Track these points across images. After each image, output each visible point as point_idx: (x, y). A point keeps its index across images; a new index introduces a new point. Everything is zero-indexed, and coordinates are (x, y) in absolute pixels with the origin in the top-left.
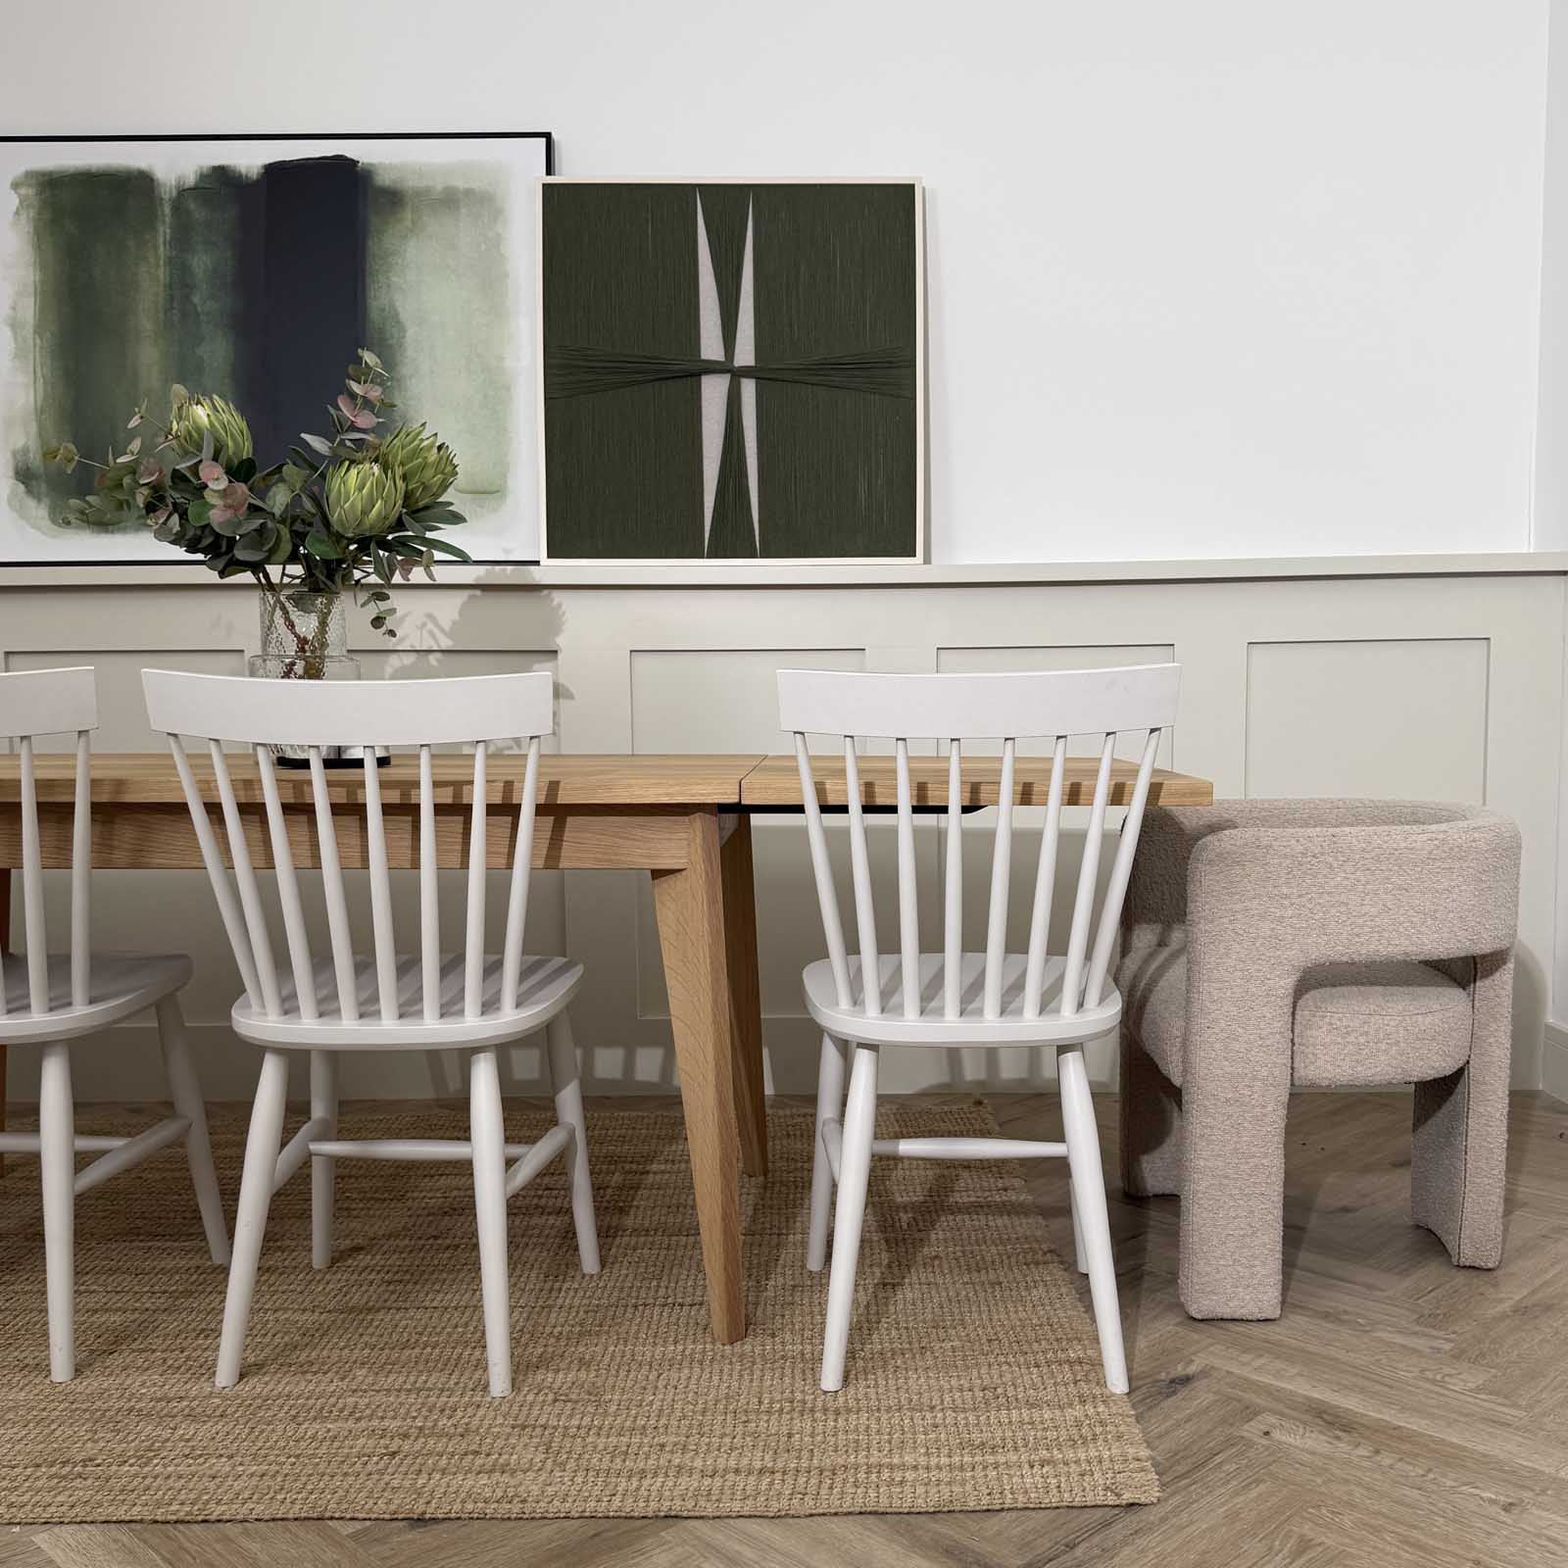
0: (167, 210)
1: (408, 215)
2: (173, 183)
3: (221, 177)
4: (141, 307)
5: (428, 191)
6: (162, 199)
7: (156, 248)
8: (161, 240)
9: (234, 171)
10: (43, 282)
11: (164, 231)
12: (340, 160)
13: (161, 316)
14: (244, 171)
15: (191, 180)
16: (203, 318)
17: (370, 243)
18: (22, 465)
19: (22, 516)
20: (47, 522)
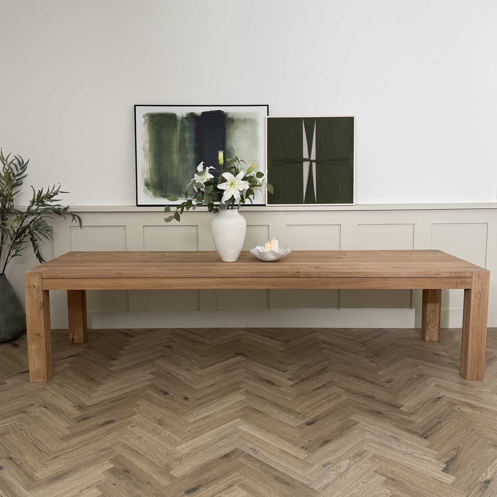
0: (179, 123)
1: (235, 124)
2: (181, 117)
3: (192, 116)
4: (174, 145)
5: (240, 119)
6: (178, 120)
7: (177, 132)
8: (178, 130)
9: (195, 114)
10: (151, 140)
11: (179, 128)
12: (219, 111)
13: (178, 148)
14: (197, 114)
15: (185, 116)
16: (188, 148)
17: (227, 131)
18: (146, 182)
19: (146, 194)
20: (152, 196)
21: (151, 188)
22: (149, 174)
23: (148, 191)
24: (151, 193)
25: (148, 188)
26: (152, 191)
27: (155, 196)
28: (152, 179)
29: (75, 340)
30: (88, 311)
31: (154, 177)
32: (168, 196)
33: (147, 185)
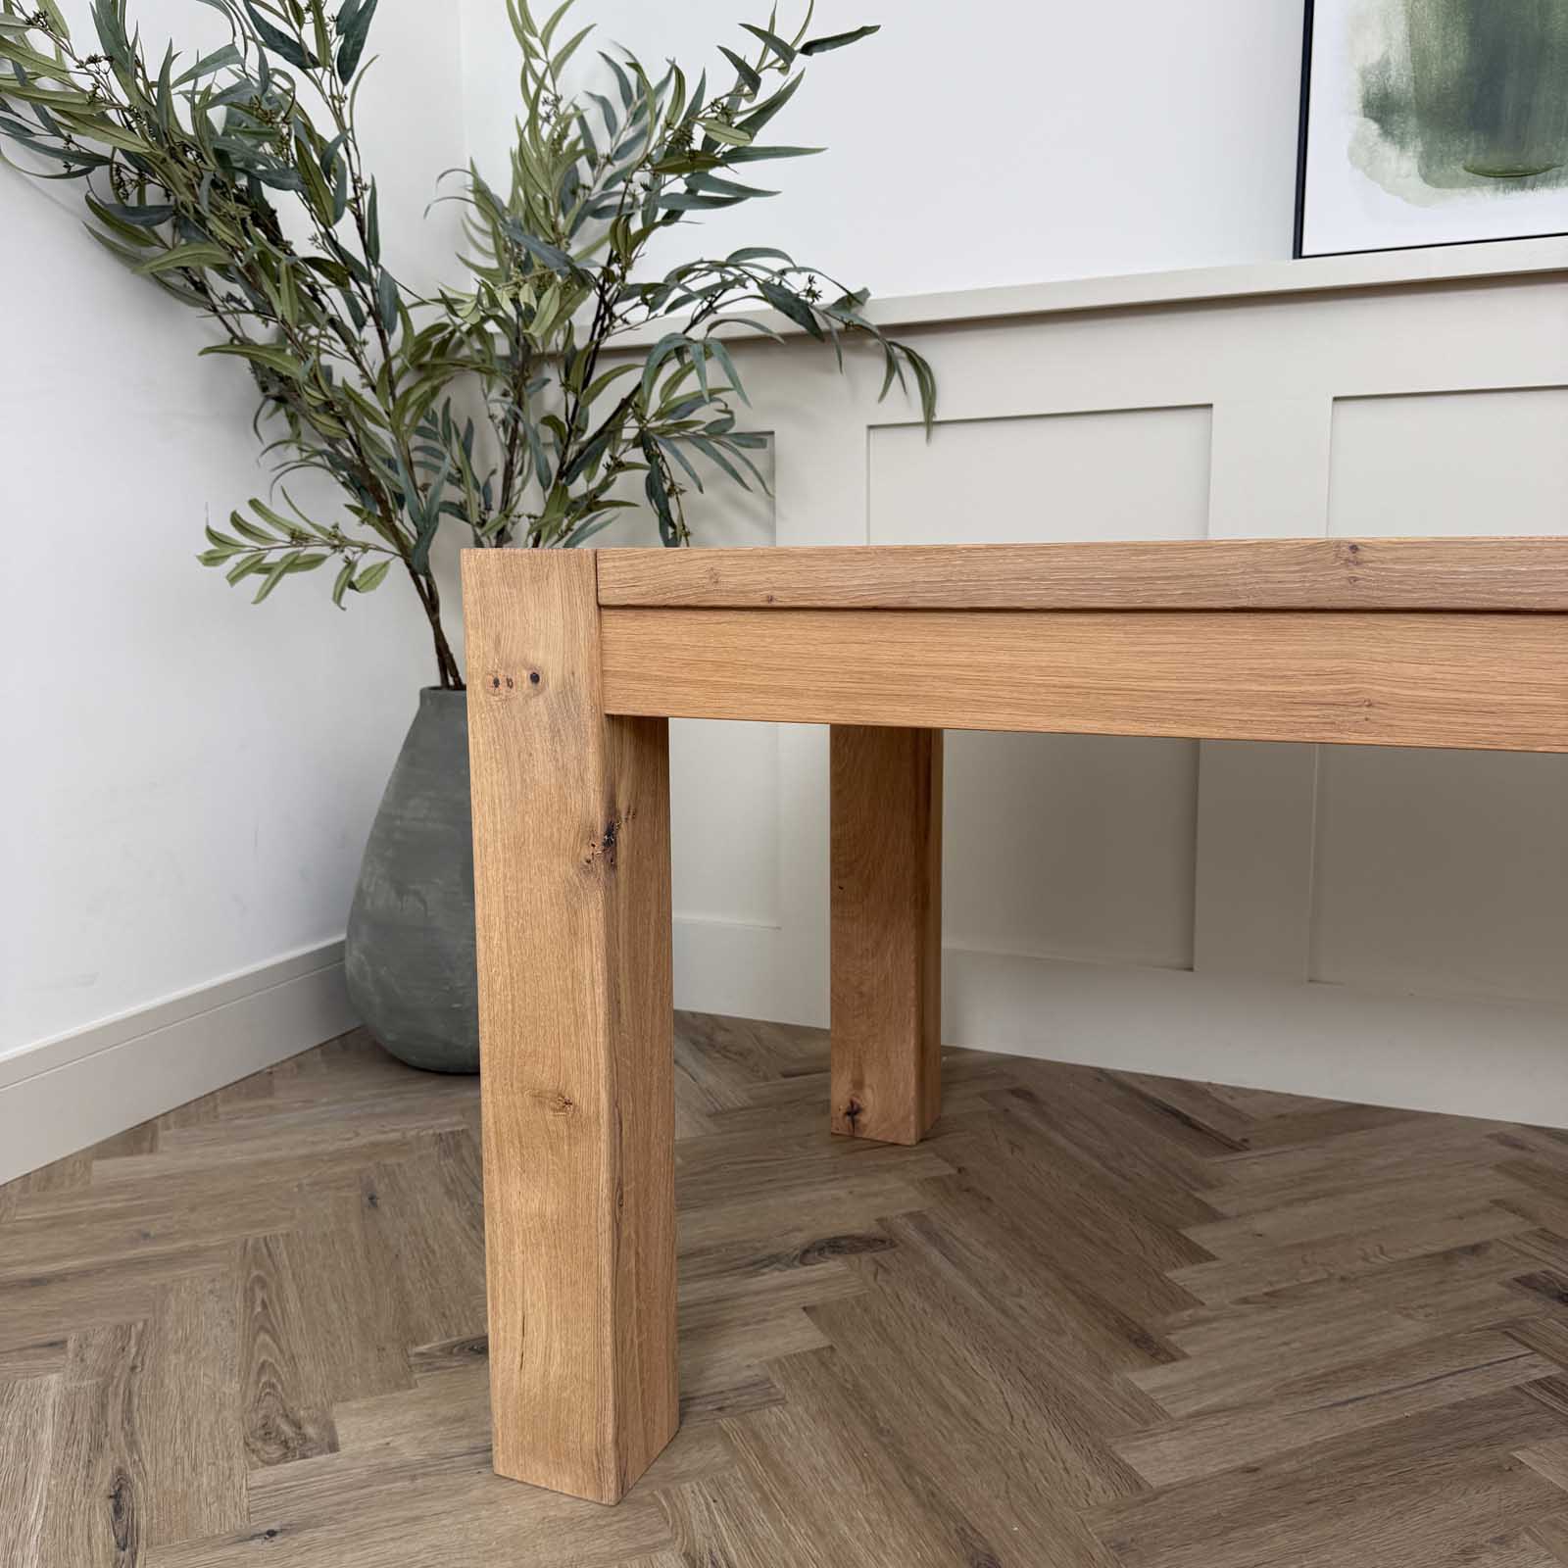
18: (1374, 90)
19: (1370, 176)
20: (1416, 181)
21: (1413, 122)
22: (1399, 30)
23: (1389, 151)
24: (1402, 163)
25: (1387, 132)
26: (1416, 146)
27: (1438, 185)
28: (1419, 57)
29: (863, 1119)
30: (947, 943)
31: (1435, 46)
32: (1535, 173)
33: (1381, 108)
